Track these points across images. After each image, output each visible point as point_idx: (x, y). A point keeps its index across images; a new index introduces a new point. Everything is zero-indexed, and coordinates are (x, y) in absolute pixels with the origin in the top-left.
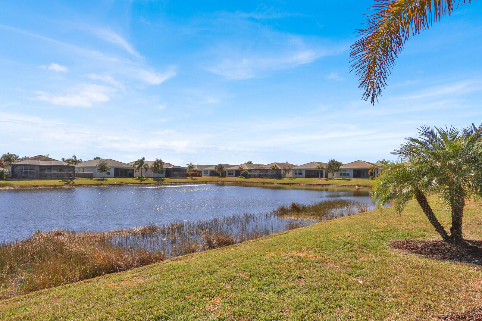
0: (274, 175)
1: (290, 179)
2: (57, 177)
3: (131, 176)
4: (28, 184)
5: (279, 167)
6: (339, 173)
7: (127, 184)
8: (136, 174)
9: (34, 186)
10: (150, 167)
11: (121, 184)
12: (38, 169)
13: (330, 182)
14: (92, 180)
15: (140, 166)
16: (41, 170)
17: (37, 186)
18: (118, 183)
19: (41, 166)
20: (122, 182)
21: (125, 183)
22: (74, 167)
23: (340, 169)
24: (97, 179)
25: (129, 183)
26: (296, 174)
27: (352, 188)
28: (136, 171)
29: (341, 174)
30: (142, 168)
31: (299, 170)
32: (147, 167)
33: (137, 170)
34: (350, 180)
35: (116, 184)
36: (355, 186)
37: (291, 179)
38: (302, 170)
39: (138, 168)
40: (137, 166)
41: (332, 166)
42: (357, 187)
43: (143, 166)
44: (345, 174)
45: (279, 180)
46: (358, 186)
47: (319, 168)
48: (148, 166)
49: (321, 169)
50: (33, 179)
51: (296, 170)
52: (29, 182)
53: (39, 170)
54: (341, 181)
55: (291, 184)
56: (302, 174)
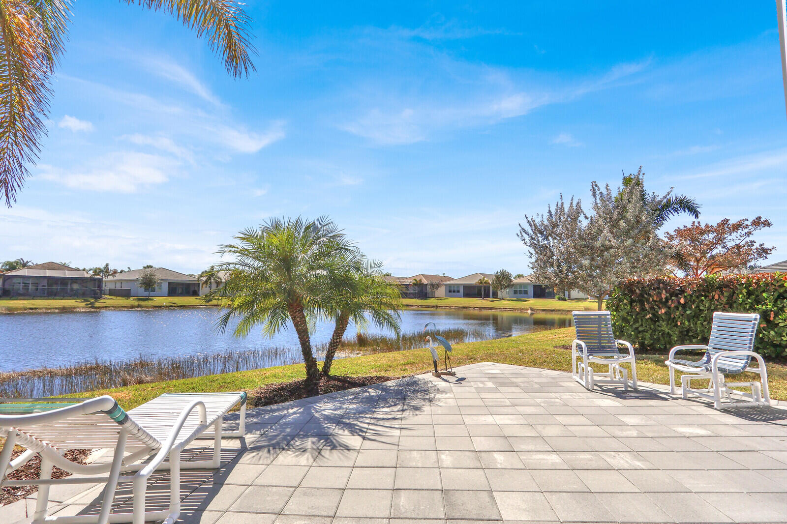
0: (416, 293)
1: (438, 299)
2: (74, 295)
3: (195, 293)
4: (21, 306)
5: (425, 281)
6: (513, 289)
7: (182, 307)
8: (204, 290)
9: (31, 309)
10: (224, 280)
11: (172, 306)
12: (45, 282)
13: (496, 304)
14: (127, 299)
15: (209, 278)
16: (50, 285)
17: (36, 309)
18: (168, 305)
19: (49, 279)
20: (174, 304)
21: (179, 305)
22: (100, 280)
23: (513, 285)
24: (138, 299)
25: (186, 305)
26: (450, 291)
27: (523, 312)
28: (202, 287)
29: (515, 292)
30: (211, 282)
31: (454, 285)
32: (219, 280)
33: (204, 286)
34: (526, 301)
35: (164, 306)
36: (527, 310)
37: (440, 299)
38: (458, 285)
39: (206, 282)
40: (204, 279)
41: (500, 279)
42: (529, 311)
43: (213, 279)
44: (520, 292)
45: (422, 301)
46: (532, 309)
47: (481, 283)
48: (221, 279)
49: (484, 285)
50: (34, 298)
51: (450, 286)
52: (25, 302)
53: (46, 285)
54: (512, 302)
55: (437, 306)
56: (458, 291)
